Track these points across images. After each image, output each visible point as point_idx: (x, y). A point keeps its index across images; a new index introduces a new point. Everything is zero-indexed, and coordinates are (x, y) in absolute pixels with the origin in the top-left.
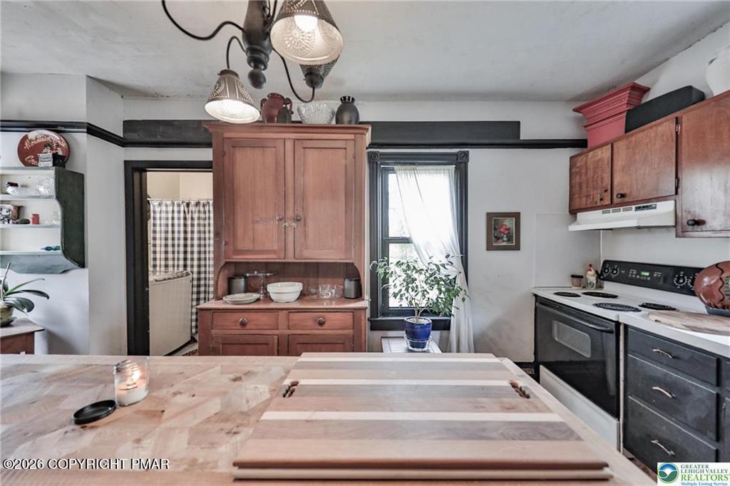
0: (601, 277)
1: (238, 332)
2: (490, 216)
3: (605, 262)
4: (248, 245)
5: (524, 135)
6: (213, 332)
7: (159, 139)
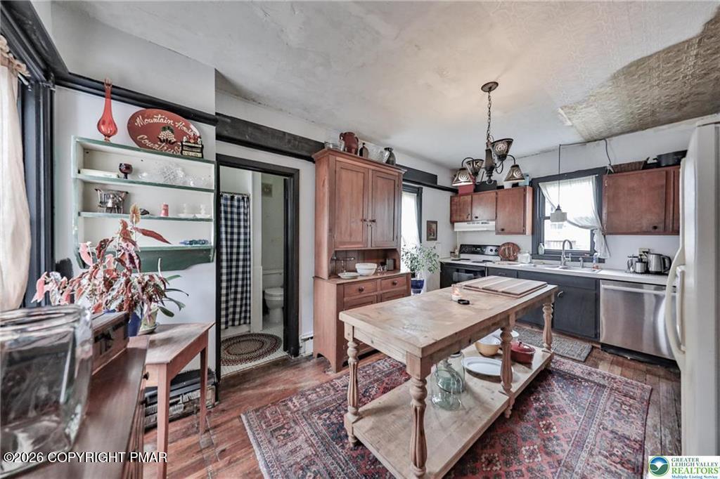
0: (461, 252)
1: (358, 297)
2: (428, 222)
3: (461, 245)
4: (347, 239)
5: (439, 183)
6: (345, 299)
7: (247, 138)
